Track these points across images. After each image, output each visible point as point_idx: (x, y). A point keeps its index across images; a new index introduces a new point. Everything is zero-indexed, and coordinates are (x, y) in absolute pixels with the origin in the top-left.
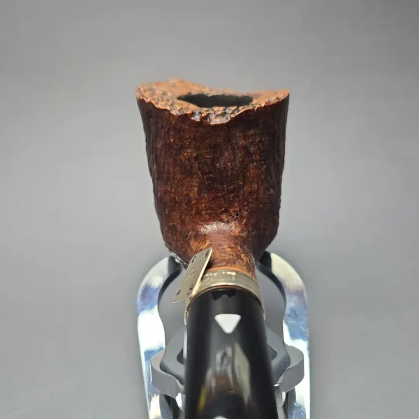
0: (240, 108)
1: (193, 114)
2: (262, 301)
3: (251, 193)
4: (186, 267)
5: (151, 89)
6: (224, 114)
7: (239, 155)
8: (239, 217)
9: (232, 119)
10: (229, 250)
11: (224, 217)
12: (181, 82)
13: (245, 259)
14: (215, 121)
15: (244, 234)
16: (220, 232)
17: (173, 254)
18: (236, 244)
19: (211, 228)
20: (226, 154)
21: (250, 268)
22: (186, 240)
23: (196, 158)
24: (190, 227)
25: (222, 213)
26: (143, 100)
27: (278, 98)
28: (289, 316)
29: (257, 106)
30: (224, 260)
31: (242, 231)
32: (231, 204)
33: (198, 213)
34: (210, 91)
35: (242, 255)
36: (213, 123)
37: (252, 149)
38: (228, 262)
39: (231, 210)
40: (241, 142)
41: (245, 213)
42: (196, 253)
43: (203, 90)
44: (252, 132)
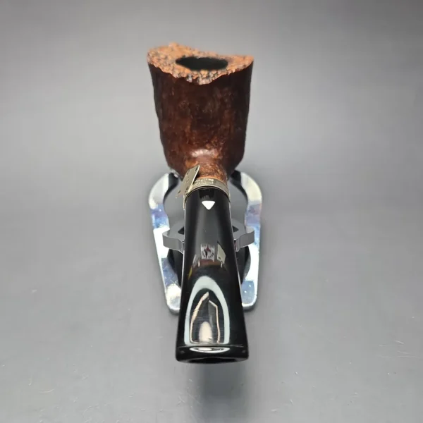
0: (219, 72)
1: (188, 77)
2: (230, 196)
3: (225, 130)
4: (182, 180)
5: (157, 54)
6: (208, 77)
7: (218, 105)
8: (217, 146)
9: (213, 81)
10: (210, 167)
11: (207, 146)
12: (178, 46)
13: (220, 173)
14: (203, 82)
15: (221, 158)
16: (205, 156)
17: (173, 171)
18: (215, 163)
19: (199, 153)
20: (209, 104)
21: (223, 178)
22: (183, 161)
23: (190, 106)
24: (185, 153)
25: (207, 143)
26: (153, 66)
27: (245, 66)
28: (250, 211)
29: (230, 72)
30: (207, 173)
31: (219, 155)
32: (212, 137)
33: (191, 143)
34: (198, 54)
35: (219, 170)
36: (201, 83)
37: (226, 100)
38: (209, 174)
39: (212, 142)
40: (219, 96)
41: (221, 144)
42: (189, 169)
43: (194, 53)
44: (226, 89)
